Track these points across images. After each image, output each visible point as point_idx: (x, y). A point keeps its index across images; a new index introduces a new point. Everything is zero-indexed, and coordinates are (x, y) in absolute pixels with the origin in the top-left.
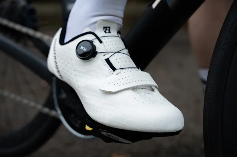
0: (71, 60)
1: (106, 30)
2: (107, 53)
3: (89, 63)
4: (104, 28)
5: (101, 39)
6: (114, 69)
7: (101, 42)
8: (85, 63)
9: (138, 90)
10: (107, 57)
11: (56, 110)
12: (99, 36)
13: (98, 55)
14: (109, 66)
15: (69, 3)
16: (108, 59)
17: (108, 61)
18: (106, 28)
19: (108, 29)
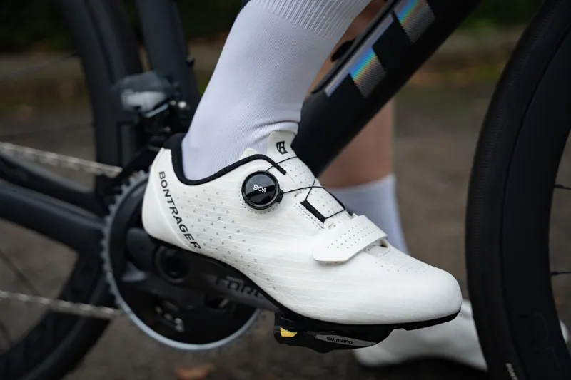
0: (227, 212)
1: (280, 148)
2: (299, 191)
3: (270, 213)
4: (278, 144)
5: (281, 165)
6: (322, 219)
7: (284, 172)
8: (263, 216)
9: (371, 250)
10: (302, 196)
11: (116, 307)
12: (276, 162)
13: (285, 197)
14: (312, 215)
15: (128, 91)
16: (306, 201)
17: (306, 204)
18: (280, 145)
19: (282, 145)
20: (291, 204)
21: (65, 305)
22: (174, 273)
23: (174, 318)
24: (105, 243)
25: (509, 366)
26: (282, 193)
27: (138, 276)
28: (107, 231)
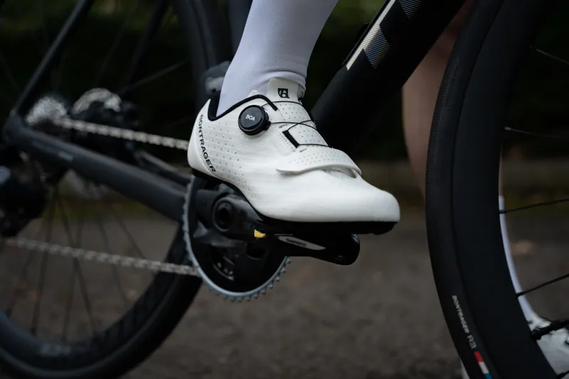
0: (231, 138)
2: (284, 124)
4: (279, 90)
5: (275, 104)
6: (296, 145)
7: (275, 108)
10: (285, 128)
12: (272, 101)
13: (272, 127)
14: (288, 141)
15: (209, 79)
16: (287, 131)
17: (287, 134)
18: (283, 92)
19: (285, 92)
20: (275, 133)
21: (169, 268)
22: (222, 223)
23: (229, 271)
24: (186, 207)
25: (455, 298)
26: (269, 124)
27: (203, 231)
28: (187, 196)
